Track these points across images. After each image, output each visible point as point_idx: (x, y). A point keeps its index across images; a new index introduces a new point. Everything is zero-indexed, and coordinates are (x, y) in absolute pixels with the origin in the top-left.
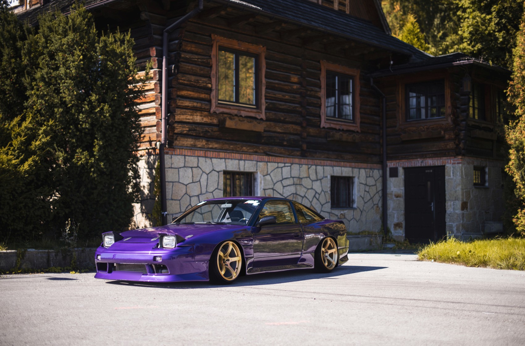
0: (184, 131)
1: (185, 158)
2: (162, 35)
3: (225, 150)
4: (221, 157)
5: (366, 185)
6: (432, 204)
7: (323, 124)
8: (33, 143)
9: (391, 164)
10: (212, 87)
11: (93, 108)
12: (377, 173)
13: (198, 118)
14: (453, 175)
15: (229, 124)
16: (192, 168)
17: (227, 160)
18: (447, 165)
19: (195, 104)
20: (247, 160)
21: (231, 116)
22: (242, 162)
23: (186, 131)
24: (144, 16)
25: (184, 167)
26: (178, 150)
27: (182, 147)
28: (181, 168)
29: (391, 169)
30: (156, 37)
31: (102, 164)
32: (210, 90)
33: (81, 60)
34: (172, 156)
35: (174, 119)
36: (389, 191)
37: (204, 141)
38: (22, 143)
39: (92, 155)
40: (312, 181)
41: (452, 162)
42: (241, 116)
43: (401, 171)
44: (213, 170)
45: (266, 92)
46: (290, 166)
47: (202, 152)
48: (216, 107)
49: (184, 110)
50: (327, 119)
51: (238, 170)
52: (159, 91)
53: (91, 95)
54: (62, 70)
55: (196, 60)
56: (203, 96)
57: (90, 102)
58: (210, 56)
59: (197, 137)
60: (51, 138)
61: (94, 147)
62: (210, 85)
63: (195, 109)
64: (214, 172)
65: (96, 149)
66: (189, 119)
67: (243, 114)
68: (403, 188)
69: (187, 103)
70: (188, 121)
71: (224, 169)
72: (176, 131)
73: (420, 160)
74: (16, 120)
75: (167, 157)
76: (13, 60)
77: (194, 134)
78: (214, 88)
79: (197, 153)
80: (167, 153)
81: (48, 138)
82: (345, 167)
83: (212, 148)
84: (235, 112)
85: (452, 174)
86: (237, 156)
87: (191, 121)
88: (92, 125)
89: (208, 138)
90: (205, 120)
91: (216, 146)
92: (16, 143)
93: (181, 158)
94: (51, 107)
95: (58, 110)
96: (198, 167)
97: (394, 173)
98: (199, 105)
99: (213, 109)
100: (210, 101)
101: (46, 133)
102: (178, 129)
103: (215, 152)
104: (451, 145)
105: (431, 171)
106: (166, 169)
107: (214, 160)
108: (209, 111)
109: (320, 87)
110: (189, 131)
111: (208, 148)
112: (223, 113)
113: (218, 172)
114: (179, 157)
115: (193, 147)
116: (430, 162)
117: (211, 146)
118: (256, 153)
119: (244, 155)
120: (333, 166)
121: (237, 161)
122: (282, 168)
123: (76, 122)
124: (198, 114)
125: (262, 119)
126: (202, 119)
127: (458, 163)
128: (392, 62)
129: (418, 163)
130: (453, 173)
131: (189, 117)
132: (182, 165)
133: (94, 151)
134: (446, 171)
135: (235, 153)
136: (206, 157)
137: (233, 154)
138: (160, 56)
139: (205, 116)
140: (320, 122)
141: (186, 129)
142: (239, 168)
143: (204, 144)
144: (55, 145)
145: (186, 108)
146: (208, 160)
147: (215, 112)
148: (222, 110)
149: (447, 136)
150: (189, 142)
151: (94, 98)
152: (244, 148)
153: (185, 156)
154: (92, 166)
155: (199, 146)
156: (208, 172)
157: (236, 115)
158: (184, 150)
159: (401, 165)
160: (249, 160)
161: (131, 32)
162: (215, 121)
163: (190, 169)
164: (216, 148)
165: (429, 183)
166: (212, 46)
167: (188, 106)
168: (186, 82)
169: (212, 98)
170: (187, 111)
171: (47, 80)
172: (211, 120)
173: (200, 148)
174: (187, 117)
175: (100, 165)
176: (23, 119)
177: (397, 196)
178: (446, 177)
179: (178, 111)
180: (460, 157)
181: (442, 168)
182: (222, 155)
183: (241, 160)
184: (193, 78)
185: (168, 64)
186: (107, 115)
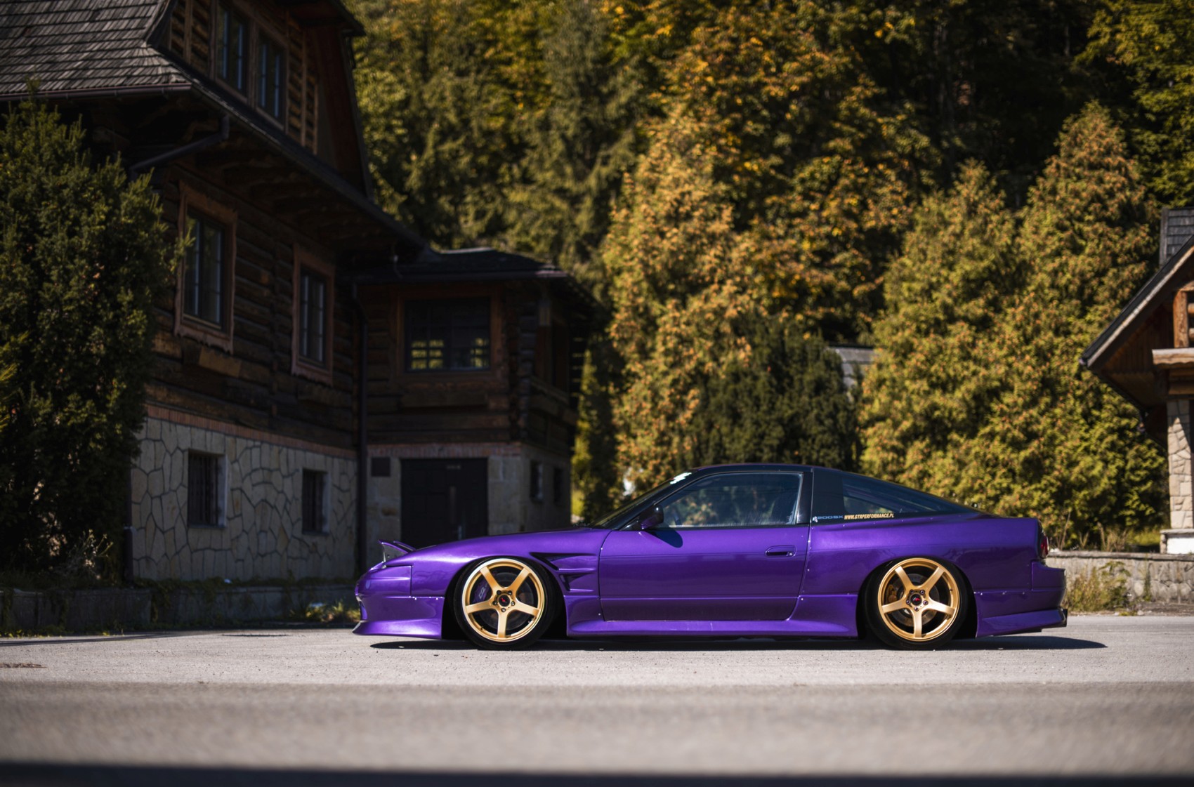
4: (186, 422)
5: (339, 488)
6: (460, 529)
7: (295, 369)
9: (374, 451)
12: (352, 467)
13: (159, 344)
14: (504, 477)
15: (204, 360)
16: (154, 441)
17: (193, 429)
18: (492, 458)
20: (213, 431)
22: (209, 435)
25: (145, 438)
29: (374, 460)
32: (175, 290)
36: (369, 502)
37: (165, 389)
39: (101, 406)
40: (284, 477)
41: (503, 451)
43: (396, 466)
44: (178, 447)
45: (236, 302)
46: (260, 447)
47: (164, 411)
48: (181, 323)
50: (300, 360)
56: (166, 301)
58: (176, 223)
59: (158, 381)
60: (18, 368)
61: (110, 392)
62: (174, 282)
64: (178, 451)
65: (113, 397)
68: (398, 498)
71: (189, 446)
73: (437, 447)
77: (155, 375)
78: (179, 286)
79: (161, 412)
82: (317, 452)
83: (174, 404)
85: (501, 474)
89: (170, 383)
90: (168, 348)
91: (178, 400)
96: (161, 439)
97: (381, 468)
99: (177, 328)
100: (173, 312)
103: (179, 412)
104: (501, 421)
105: (459, 467)
107: (179, 428)
108: (172, 331)
109: (291, 297)
111: (171, 404)
112: (189, 337)
113: (183, 452)
115: (154, 401)
116: (457, 450)
117: (172, 400)
118: (220, 418)
120: (305, 450)
121: (203, 432)
122: (251, 449)
124: (160, 336)
125: (228, 353)
126: (165, 346)
127: (515, 455)
128: (396, 258)
129: (432, 451)
130: (504, 472)
132: (144, 435)
134: (490, 468)
135: (202, 416)
136: (169, 421)
137: (199, 418)
139: (168, 341)
140: (290, 363)
142: (206, 446)
143: (165, 395)
144: (32, 384)
146: (173, 428)
147: (178, 335)
148: (186, 331)
149: (492, 405)
155: (160, 399)
156: (171, 452)
159: (395, 454)
160: (217, 431)
162: (178, 352)
163: (152, 445)
164: (179, 405)
165: (453, 490)
166: (179, 204)
169: (176, 306)
172: (174, 348)
173: (160, 402)
177: (388, 513)
178: (491, 480)
180: (518, 444)
181: (482, 463)
182: (187, 418)
183: (207, 429)
186: (140, 333)
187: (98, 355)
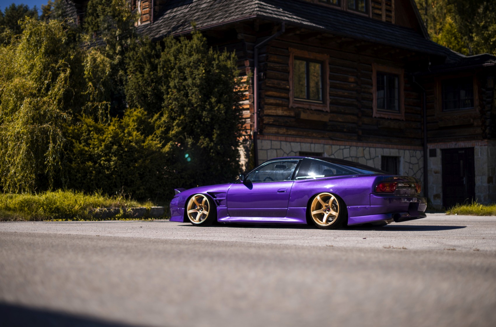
0: (270, 122)
1: (271, 142)
2: (253, 50)
3: (300, 136)
4: (297, 141)
5: (410, 163)
6: (464, 178)
7: (375, 114)
8: (171, 132)
9: (430, 146)
10: (290, 88)
11: (212, 108)
12: (419, 154)
13: (280, 112)
14: (481, 155)
15: (303, 116)
16: (276, 149)
17: (302, 144)
18: (476, 147)
19: (278, 101)
20: (316, 143)
21: (305, 110)
22: (313, 145)
23: (272, 122)
24: (240, 36)
25: (271, 149)
26: (266, 137)
27: (269, 134)
28: (268, 149)
29: (431, 150)
30: (249, 52)
31: (219, 147)
32: (288, 90)
33: (203, 74)
34: (263, 141)
35: (263, 113)
36: (429, 168)
37: (284, 129)
38: (162, 132)
39: (211, 140)
40: (367, 160)
41: (480, 144)
42: (311, 110)
43: (439, 152)
44: (292, 151)
45: (330, 91)
46: (349, 148)
47: (283, 138)
48: (293, 103)
49: (270, 106)
50: (378, 111)
51: (310, 151)
52: (252, 92)
53: (211, 98)
54: (190, 81)
55: (278, 68)
56: (283, 95)
57: (210, 103)
58: (288, 64)
59: (279, 126)
60: (182, 128)
61: (213, 135)
62: (288, 87)
63: (277, 105)
64: (292, 153)
65: (215, 136)
66: (273, 113)
67: (313, 108)
68: (440, 166)
69: (272, 101)
70: (273, 114)
71: (300, 150)
72: (265, 122)
73: (454, 143)
74: (156, 116)
75: (259, 141)
76: (152, 73)
77: (277, 124)
78: (291, 88)
79: (280, 138)
80: (259, 139)
81: (180, 128)
82: (393, 148)
83: (290, 135)
84: (307, 106)
85: (480, 154)
86: (309, 140)
87: (275, 114)
88: (212, 119)
89: (288, 127)
90: (286, 113)
91: (293, 133)
92: (158, 132)
93: (269, 142)
94: (182, 107)
95: (187, 109)
96: (281, 149)
97: (433, 153)
98: (280, 102)
99: (291, 105)
100: (288, 99)
101: (178, 125)
102: (266, 120)
103: (293, 137)
104: (479, 131)
105: (463, 152)
106: (258, 151)
107: (292, 144)
108: (288, 106)
109: (372, 85)
110: (274, 121)
111: (288, 135)
112: (298, 108)
113: (295, 153)
114: (267, 141)
115: (277, 134)
116: (462, 144)
117: (289, 133)
118: (323, 138)
119: (314, 140)
120: (383, 148)
121: (309, 144)
122: (343, 149)
123: (200, 117)
124: (280, 109)
125: (327, 112)
126: (283, 112)
127: (485, 145)
128: (430, 64)
129: (452, 145)
130: (481, 153)
131: (273, 111)
132: (269, 147)
133: (213, 138)
134: (475, 151)
135: (308, 138)
136: (286, 141)
137: (306, 139)
138: (252, 66)
139: (285, 110)
140: (372, 113)
141: (271, 120)
142: (311, 150)
143: (285, 131)
144: (185, 133)
145: (271, 104)
146: (288, 144)
147: (292, 107)
148: (297, 105)
149: (475, 124)
150: (274, 130)
151: (213, 100)
152: (314, 134)
153: (271, 140)
154: (212, 148)
155: (281, 133)
156: (288, 153)
157: (308, 109)
158: (270, 136)
159: (438, 147)
160: (318, 143)
161: (236, 52)
162: (292, 114)
163: (275, 151)
164: (293, 135)
165: (461, 162)
166: (289, 56)
167: (273, 103)
168: (271, 85)
169: (290, 96)
170: (272, 107)
171: (178, 87)
172: (289, 113)
173: (282, 134)
174: (272, 111)
175: (217, 148)
176: (162, 115)
177: (436, 173)
178: (475, 157)
179: (266, 107)
180: (486, 140)
182: (298, 139)
183: (312, 143)
184: (276, 82)
185: (259, 72)
186: (223, 112)
187: (207, 121)
